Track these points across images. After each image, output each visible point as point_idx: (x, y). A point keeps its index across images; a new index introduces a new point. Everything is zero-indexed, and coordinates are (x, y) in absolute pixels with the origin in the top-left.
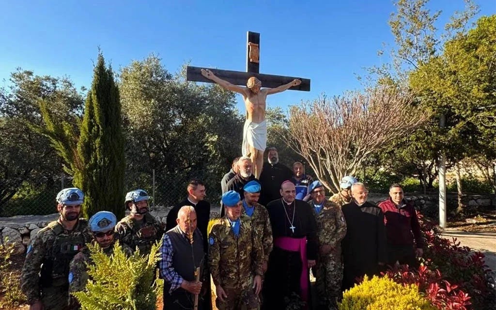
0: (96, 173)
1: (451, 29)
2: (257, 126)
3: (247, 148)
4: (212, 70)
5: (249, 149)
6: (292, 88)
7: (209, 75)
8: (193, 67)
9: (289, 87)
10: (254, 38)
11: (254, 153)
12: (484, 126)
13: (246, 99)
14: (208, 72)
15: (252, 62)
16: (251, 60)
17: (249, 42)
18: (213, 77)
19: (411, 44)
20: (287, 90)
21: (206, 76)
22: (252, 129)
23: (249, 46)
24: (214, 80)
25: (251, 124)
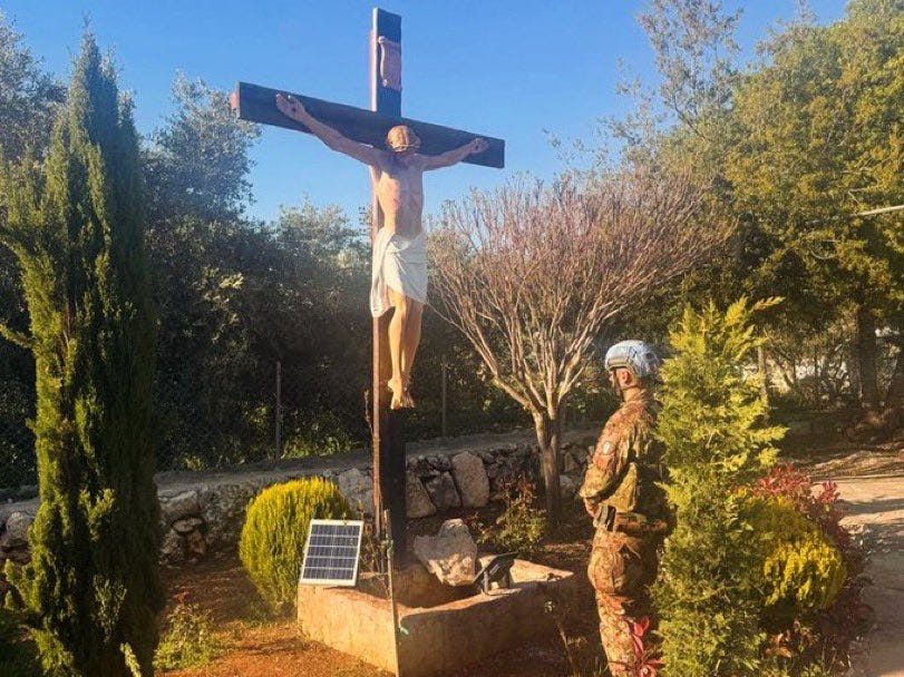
0: (106, 339)
1: (765, 53)
2: (406, 245)
3: (382, 295)
4: (302, 99)
5: (388, 298)
6: (470, 159)
7: (294, 110)
8: (255, 87)
9: (463, 156)
10: (390, 27)
11: (404, 309)
12: (816, 259)
13: (379, 176)
14: (293, 103)
15: (387, 88)
16: (385, 82)
17: (379, 35)
18: (302, 115)
19: (687, 75)
20: (461, 164)
21: (288, 112)
22: (397, 250)
23: (379, 45)
24: (307, 123)
25: (393, 239)
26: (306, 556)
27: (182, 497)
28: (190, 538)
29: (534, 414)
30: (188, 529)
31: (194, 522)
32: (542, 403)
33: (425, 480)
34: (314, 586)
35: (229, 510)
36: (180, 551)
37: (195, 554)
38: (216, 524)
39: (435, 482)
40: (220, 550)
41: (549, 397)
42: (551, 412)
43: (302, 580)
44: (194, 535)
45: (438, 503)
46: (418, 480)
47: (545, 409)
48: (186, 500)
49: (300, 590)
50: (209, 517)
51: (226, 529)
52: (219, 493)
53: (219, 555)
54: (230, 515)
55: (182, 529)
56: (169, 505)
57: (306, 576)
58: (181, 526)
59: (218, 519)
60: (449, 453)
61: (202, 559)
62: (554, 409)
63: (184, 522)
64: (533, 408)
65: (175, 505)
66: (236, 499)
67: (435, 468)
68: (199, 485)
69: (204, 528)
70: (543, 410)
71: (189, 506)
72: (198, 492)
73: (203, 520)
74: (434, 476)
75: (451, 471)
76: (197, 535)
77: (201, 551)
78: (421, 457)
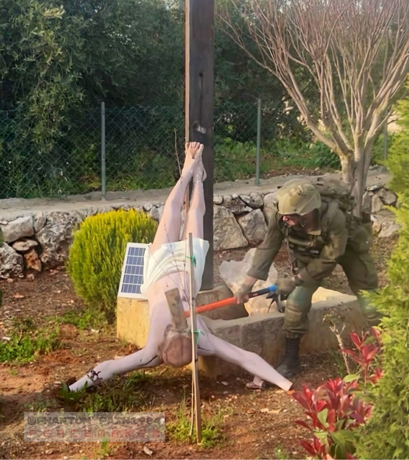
26: (123, 274)
27: (20, 221)
28: (27, 256)
29: (341, 157)
30: (26, 249)
31: (31, 243)
32: (349, 147)
33: (237, 216)
34: (131, 300)
35: (61, 234)
36: (19, 268)
37: (32, 270)
38: (50, 246)
39: (248, 217)
40: (54, 268)
41: (356, 141)
42: (357, 156)
43: (121, 294)
44: (31, 254)
45: (249, 237)
46: (232, 216)
47: (352, 152)
48: (23, 224)
49: (119, 302)
50: (43, 240)
51: (59, 250)
52: (51, 219)
53: (53, 272)
54: (62, 238)
55: (20, 249)
56: (8, 227)
57: (125, 290)
58: (19, 246)
59: (51, 242)
60: (261, 192)
61: (38, 274)
62: (360, 151)
63: (21, 243)
64: (339, 151)
65: (14, 227)
66: (67, 225)
67: (247, 205)
68: (34, 212)
69: (39, 249)
70: (349, 153)
71: (27, 230)
72: (33, 217)
73: (39, 243)
74: (247, 212)
75: (262, 208)
76: (33, 254)
77: (37, 267)
78: (235, 196)
